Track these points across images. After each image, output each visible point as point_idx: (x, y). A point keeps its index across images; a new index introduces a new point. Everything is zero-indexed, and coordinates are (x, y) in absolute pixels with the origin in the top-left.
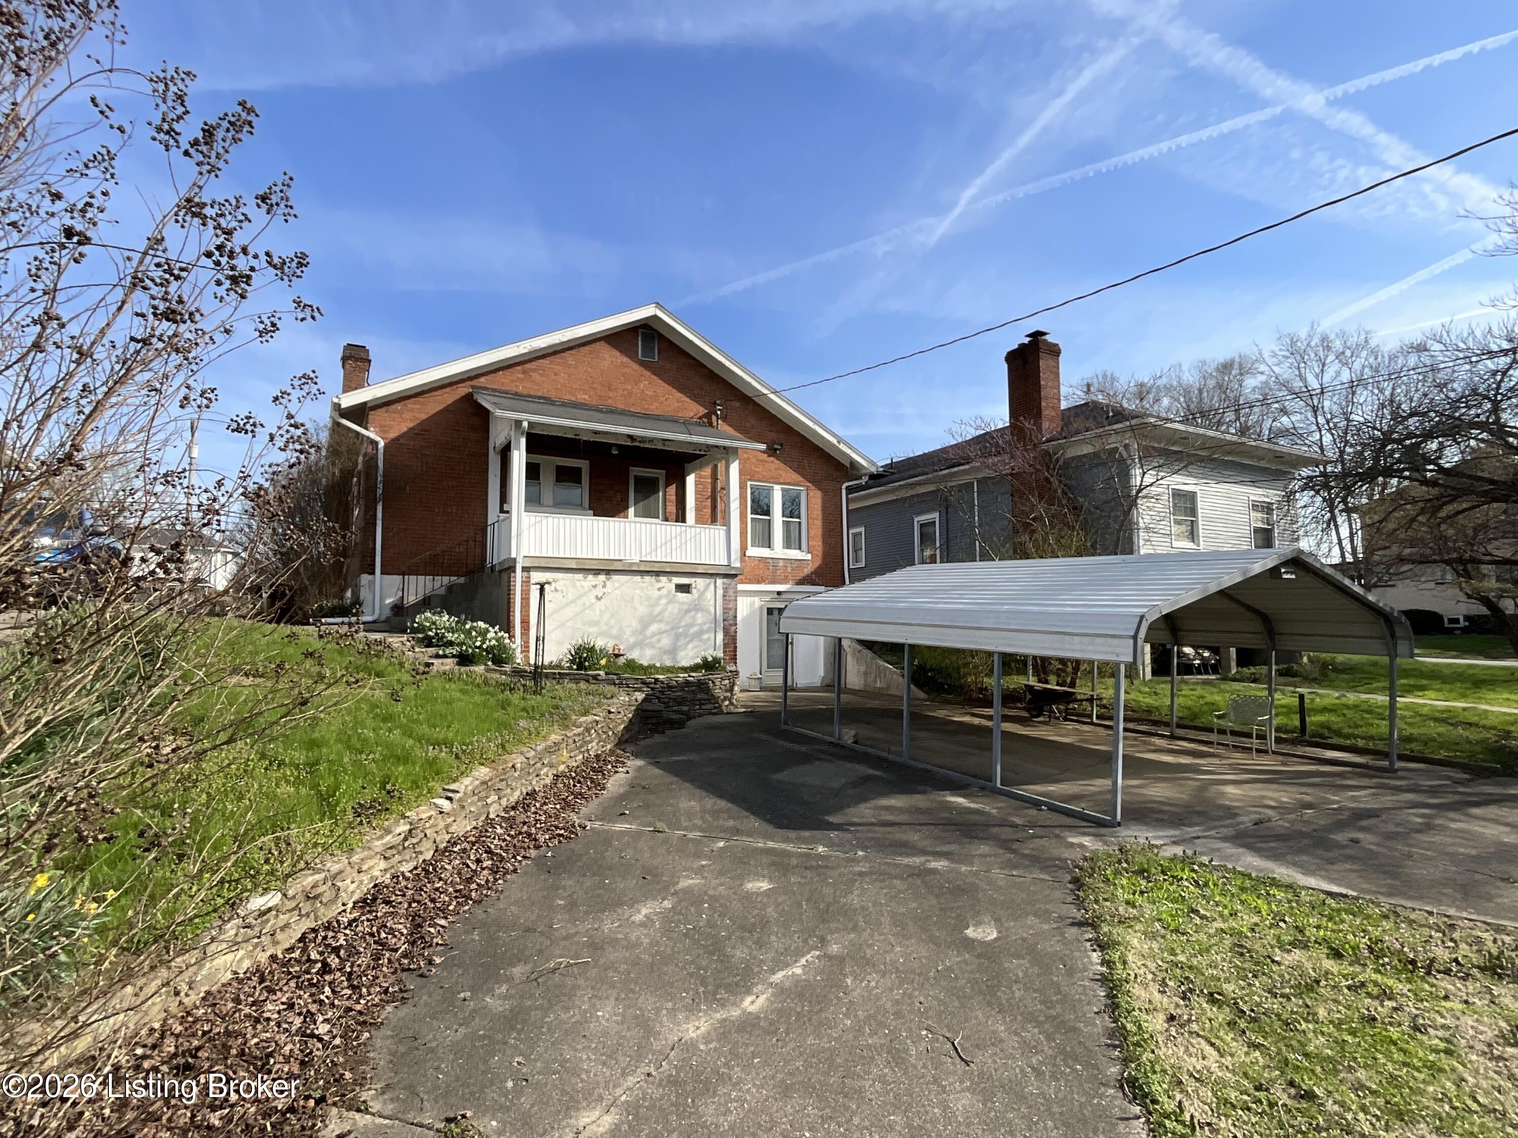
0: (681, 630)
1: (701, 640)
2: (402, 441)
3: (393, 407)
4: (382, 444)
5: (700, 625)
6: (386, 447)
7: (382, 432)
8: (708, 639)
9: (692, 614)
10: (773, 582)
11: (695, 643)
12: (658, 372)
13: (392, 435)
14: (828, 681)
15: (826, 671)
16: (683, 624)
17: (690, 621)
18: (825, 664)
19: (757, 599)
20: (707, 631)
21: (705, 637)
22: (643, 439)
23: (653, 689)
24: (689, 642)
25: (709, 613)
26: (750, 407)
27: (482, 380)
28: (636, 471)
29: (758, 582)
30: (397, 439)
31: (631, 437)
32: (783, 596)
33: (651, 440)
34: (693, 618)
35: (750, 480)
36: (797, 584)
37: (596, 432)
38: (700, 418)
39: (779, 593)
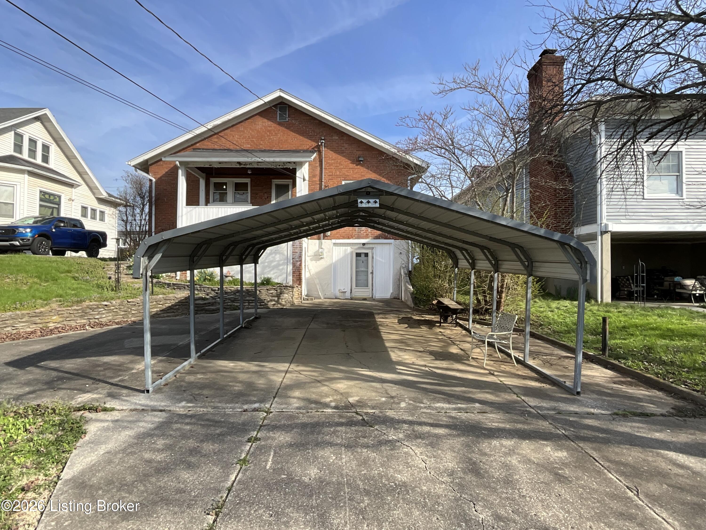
0: (266, 264)
1: (279, 270)
2: (163, 178)
3: (159, 163)
4: (154, 180)
5: (278, 261)
6: (156, 182)
7: (154, 175)
8: (283, 269)
9: (274, 255)
10: (359, 238)
11: (275, 271)
12: (288, 127)
13: (159, 176)
14: (394, 295)
15: (394, 289)
16: (267, 261)
17: (272, 259)
18: (394, 285)
19: (349, 248)
20: (283, 264)
21: (281, 267)
22: (246, 163)
23: (217, 293)
24: (271, 271)
25: (283, 254)
26: (345, 138)
27: (198, 145)
28: (276, 181)
29: (349, 238)
30: (161, 177)
31: (239, 163)
32: (366, 246)
33: (251, 163)
34: (274, 257)
35: (344, 180)
36: (374, 239)
37: (220, 163)
38: (313, 149)
39: (364, 244)
